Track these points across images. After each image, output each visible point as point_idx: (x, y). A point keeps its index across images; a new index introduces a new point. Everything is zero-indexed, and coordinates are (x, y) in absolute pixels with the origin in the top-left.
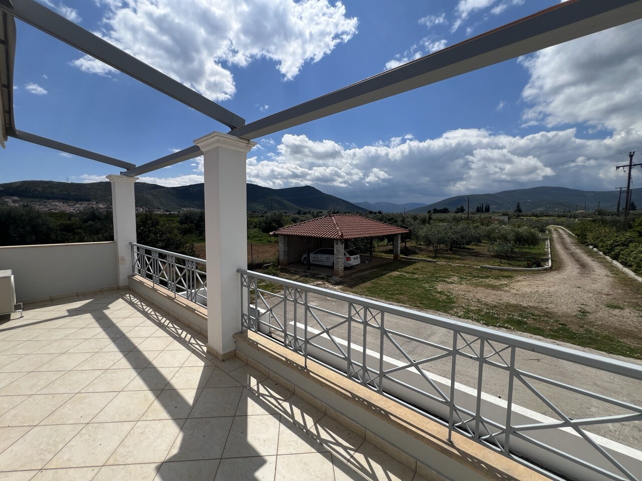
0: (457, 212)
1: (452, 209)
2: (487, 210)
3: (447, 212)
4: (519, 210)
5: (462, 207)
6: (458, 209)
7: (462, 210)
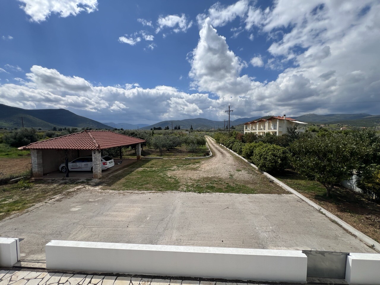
0: (166, 129)
1: (163, 128)
2: (179, 128)
3: (161, 130)
4: (192, 129)
5: (168, 127)
6: (166, 128)
7: (168, 128)
